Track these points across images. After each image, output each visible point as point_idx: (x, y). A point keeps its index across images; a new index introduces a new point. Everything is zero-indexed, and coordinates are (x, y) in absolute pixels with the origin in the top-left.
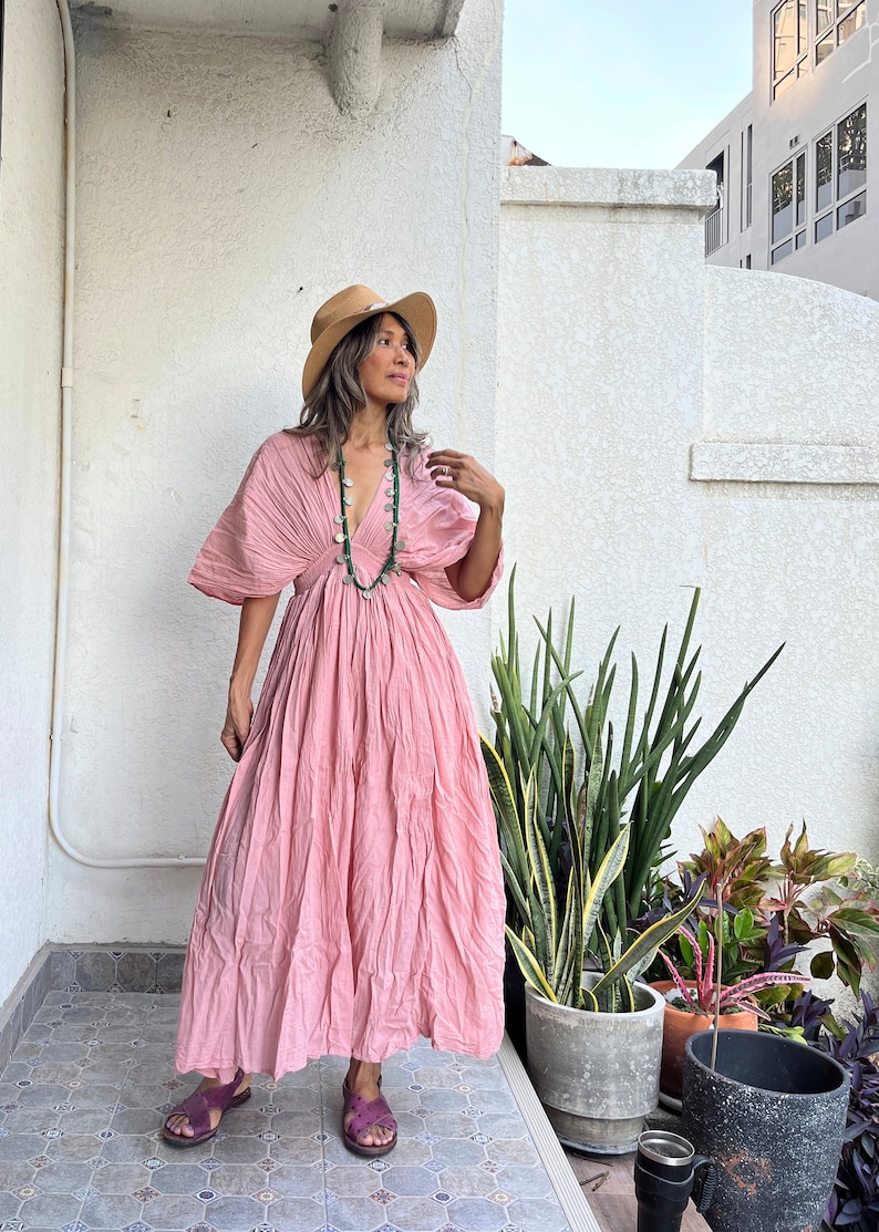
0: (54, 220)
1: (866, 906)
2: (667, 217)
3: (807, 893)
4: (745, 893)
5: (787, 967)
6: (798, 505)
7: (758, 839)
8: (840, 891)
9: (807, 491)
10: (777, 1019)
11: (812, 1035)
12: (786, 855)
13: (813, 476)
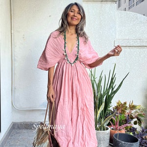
0: (9, 5)
1: (142, 113)
2: (110, 2)
3: (133, 112)
4: (123, 112)
5: (130, 123)
6: (132, 50)
7: (125, 103)
8: (138, 111)
9: (133, 47)
10: (128, 131)
11: (134, 134)
12: (130, 106)
13: (134, 45)
